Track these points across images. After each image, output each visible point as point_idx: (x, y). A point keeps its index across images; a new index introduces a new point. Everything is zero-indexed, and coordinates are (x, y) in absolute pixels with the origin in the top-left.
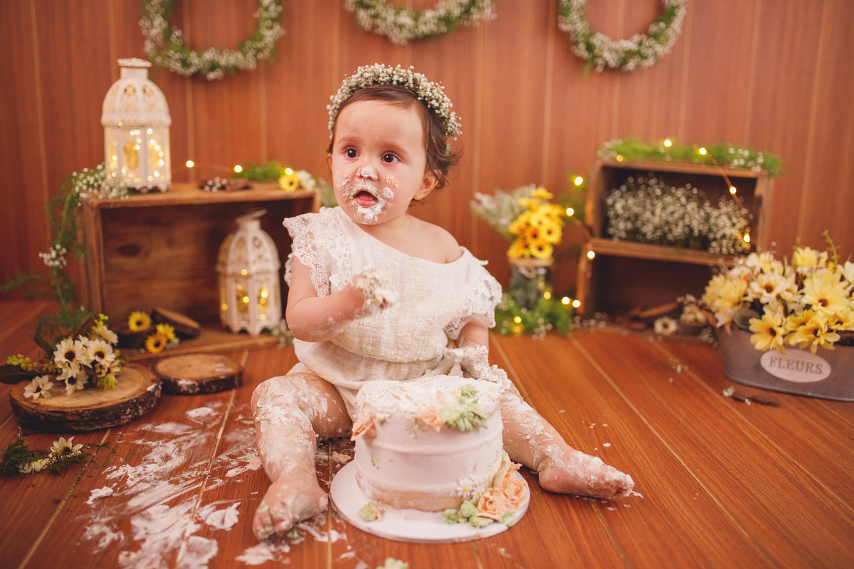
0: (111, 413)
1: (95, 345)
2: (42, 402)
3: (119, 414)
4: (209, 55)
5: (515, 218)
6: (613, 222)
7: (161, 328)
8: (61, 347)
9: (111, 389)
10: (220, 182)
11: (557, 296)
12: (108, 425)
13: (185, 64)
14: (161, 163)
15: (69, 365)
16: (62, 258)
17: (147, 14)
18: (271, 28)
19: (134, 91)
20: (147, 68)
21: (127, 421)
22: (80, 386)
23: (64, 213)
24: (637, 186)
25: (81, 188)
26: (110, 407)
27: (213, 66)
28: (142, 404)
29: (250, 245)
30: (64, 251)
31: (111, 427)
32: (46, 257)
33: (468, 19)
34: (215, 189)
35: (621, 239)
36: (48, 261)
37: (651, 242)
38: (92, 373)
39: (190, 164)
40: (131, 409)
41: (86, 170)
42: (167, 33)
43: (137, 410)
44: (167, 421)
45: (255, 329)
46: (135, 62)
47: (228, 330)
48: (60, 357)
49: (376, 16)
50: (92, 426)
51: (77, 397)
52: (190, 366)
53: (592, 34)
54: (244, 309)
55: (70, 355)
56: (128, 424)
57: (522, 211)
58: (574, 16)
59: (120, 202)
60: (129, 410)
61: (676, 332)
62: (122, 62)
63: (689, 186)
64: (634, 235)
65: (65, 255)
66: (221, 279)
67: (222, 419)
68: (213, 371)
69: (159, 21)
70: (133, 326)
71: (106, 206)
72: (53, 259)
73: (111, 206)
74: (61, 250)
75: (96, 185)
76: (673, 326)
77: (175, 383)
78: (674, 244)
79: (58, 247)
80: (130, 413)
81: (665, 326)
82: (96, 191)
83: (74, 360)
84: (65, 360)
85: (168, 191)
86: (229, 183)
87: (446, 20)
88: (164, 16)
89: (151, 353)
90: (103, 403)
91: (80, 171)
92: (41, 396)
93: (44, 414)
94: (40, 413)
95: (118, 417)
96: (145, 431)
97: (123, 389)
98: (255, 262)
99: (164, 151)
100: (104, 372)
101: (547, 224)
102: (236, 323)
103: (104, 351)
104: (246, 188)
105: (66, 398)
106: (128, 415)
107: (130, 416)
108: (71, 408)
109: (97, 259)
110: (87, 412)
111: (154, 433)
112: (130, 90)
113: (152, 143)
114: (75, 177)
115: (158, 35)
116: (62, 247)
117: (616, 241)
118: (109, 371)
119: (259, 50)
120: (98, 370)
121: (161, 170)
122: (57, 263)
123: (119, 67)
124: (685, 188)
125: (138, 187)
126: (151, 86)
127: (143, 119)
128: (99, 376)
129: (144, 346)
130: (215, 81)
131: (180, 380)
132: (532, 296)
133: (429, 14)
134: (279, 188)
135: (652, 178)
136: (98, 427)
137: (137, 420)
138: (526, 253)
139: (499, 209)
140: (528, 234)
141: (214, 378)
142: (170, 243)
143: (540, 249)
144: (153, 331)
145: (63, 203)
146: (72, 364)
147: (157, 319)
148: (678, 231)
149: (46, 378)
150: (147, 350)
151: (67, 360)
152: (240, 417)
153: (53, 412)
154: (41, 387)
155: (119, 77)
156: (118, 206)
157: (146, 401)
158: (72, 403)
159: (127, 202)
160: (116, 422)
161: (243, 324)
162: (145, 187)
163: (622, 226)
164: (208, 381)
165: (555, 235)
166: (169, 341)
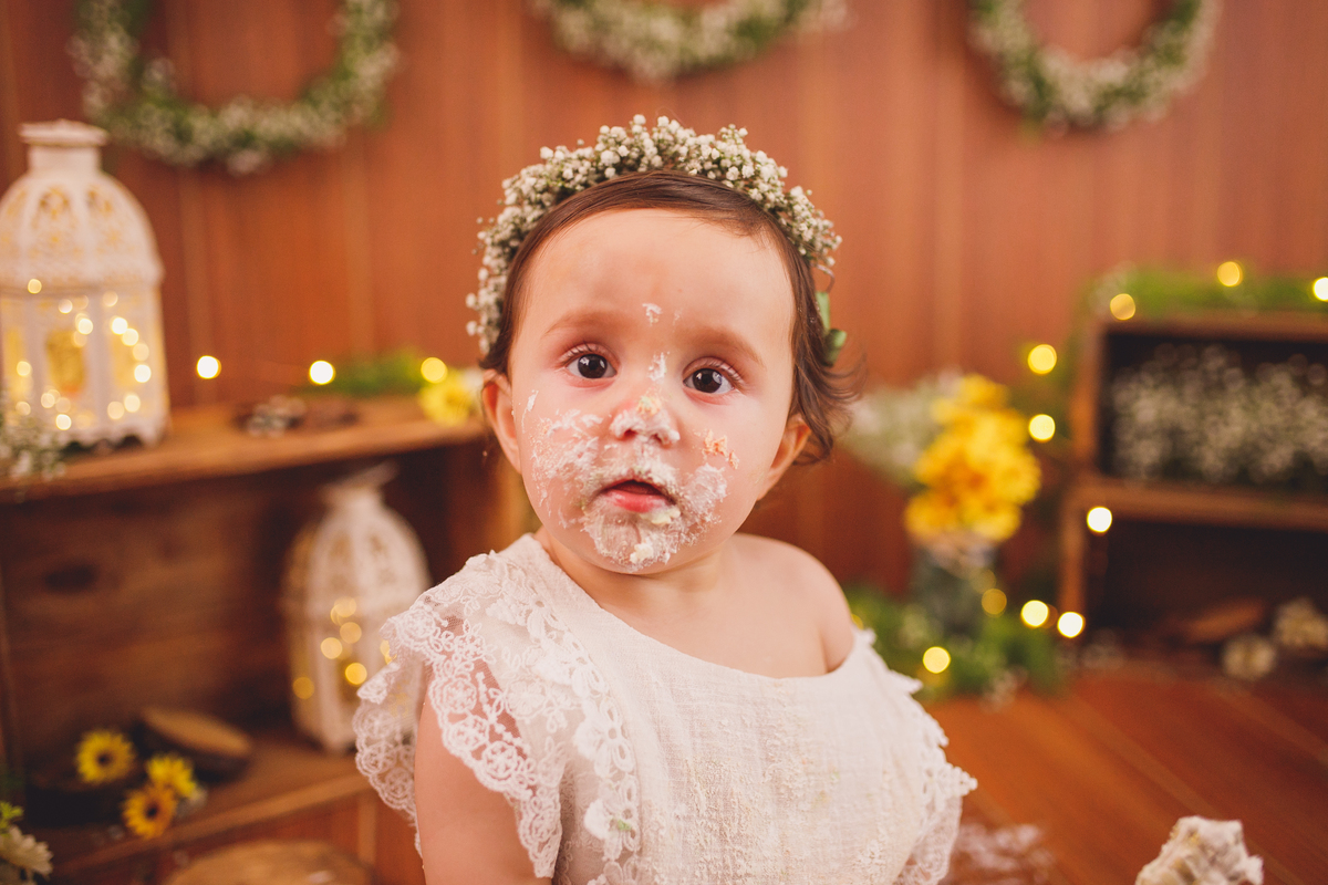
4: (235, 117)
5: (926, 445)
7: (160, 769)
14: (141, 374)
19: (66, 203)
20: (96, 145)
27: (245, 140)
29: (360, 552)
34: (275, 429)
37: (1212, 485)
39: (206, 368)
42: (136, 71)
46: (65, 131)
49: (598, 25)
53: (1041, 48)
62: (33, 132)
64: (1177, 468)
66: (294, 630)
69: (116, 40)
70: (89, 769)
81: (1248, 658)
85: (165, 438)
86: (307, 412)
87: (749, 29)
89: (138, 837)
99: (147, 343)
104: (349, 420)
112: (55, 202)
113: (119, 327)
121: (142, 391)
123: (25, 148)
125: (88, 438)
126: (111, 191)
127: (91, 270)
129: (117, 818)
130: (250, 174)
132: (963, 608)
134: (421, 415)
135: (1210, 352)
139: (891, 427)
140: (960, 480)
142: (170, 551)
143: (990, 509)
144: (138, 779)
147: (148, 743)
150: (127, 830)
155: (23, 168)
162: (105, 438)
165: (1022, 481)
166: (182, 799)
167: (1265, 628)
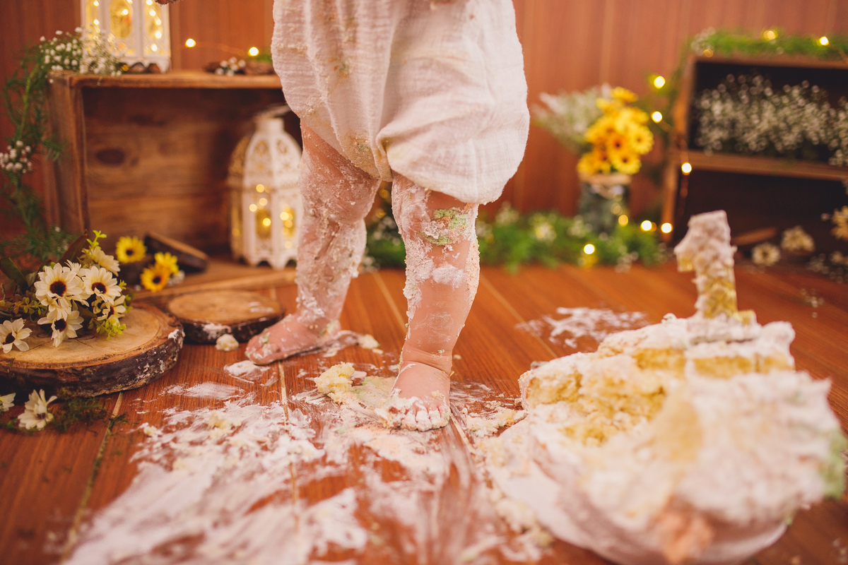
0: (123, 371)
1: (93, 274)
2: (17, 356)
3: (135, 372)
5: (592, 123)
6: (704, 131)
7: (160, 258)
8: (46, 275)
9: (115, 336)
10: (237, 63)
11: (636, 219)
12: (119, 388)
14: (158, 34)
15: (57, 301)
16: (25, 160)
21: (144, 381)
22: (71, 331)
23: (25, 98)
24: (738, 85)
26: (122, 362)
28: (164, 357)
29: (273, 150)
30: (28, 149)
31: (123, 391)
32: (3, 157)
34: (230, 74)
35: (714, 151)
36: (6, 164)
37: (754, 154)
38: (87, 313)
39: (190, 43)
40: (150, 365)
41: (59, 33)
43: (158, 367)
44: (201, 380)
45: (279, 261)
47: (243, 262)
48: (42, 290)
50: (95, 391)
51: (69, 349)
52: (214, 305)
54: (265, 235)
55: (58, 288)
56: (145, 385)
57: (601, 115)
59: (112, 80)
60: (148, 366)
61: (779, 263)
63: (805, 84)
64: (732, 146)
65: (28, 156)
66: (234, 195)
67: (279, 377)
68: (248, 312)
70: (122, 257)
71: (91, 85)
72: (10, 160)
73: (99, 84)
74: (23, 148)
76: (774, 255)
77: (200, 329)
78: (784, 155)
79: (19, 143)
80: (149, 369)
81: (765, 254)
83: (65, 295)
84: (51, 295)
85: (168, 72)
86: (247, 67)
89: (149, 291)
90: (109, 356)
91: (50, 35)
92: (14, 348)
93: (23, 375)
94: (16, 373)
95: (133, 377)
96: (174, 397)
97: (133, 336)
98: (281, 172)
99: (162, 19)
100: (106, 312)
101: (635, 130)
102: (254, 252)
103: (104, 283)
105: (52, 351)
106: (146, 373)
107: (149, 375)
108: (64, 365)
109: (77, 158)
110: (89, 370)
111: (188, 398)
114: (43, 43)
116: (26, 144)
117: (708, 153)
118: (112, 312)
120: (97, 311)
121: (159, 43)
122: (18, 166)
124: (801, 86)
125: (130, 63)
128: (99, 319)
129: (138, 281)
131: (206, 324)
132: (607, 220)
135: (756, 76)
136: (103, 391)
137: (158, 381)
138: (605, 167)
140: (610, 143)
141: (251, 320)
142: (165, 149)
143: (625, 160)
144: (151, 263)
145: (24, 86)
146: (63, 300)
147: (153, 246)
148: (790, 139)
149: (20, 323)
150: (143, 287)
151: (55, 295)
152: (302, 373)
153: (37, 370)
154: (14, 335)
156: (106, 85)
157: (168, 353)
158: (65, 357)
159: (118, 81)
160: (130, 383)
161: (264, 254)
162: (140, 64)
163: (716, 135)
164: (244, 324)
165: (645, 143)
166: (172, 276)
167: (776, 241)
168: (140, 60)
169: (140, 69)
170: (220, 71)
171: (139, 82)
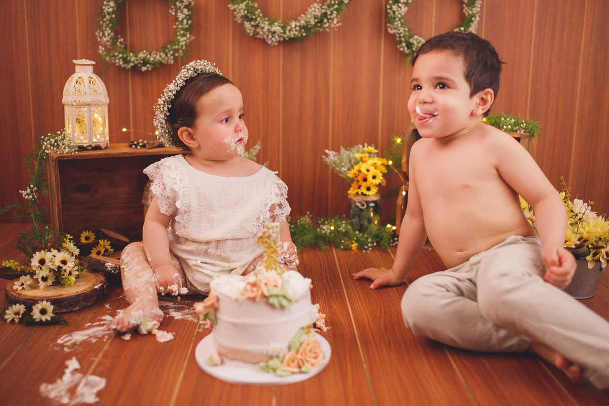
1: (61, 256)
4: (141, 55)
5: (351, 167)
7: (101, 242)
8: (36, 256)
10: (143, 142)
11: (383, 223)
13: (126, 61)
15: (40, 268)
16: (34, 194)
17: (100, 27)
18: (185, 35)
19: (83, 81)
20: (92, 65)
22: (50, 283)
25: (46, 146)
26: (65, 298)
27: (145, 62)
30: (36, 188)
32: (24, 193)
33: (321, 27)
34: (139, 147)
36: (25, 196)
38: (58, 274)
39: (124, 130)
41: (49, 134)
42: (114, 40)
46: (84, 61)
48: (35, 263)
49: (257, 26)
51: (47, 291)
53: (411, 36)
55: (42, 262)
57: (357, 163)
58: (398, 23)
59: (73, 156)
65: (36, 191)
69: (108, 31)
70: (83, 240)
71: (62, 159)
72: (28, 194)
73: (65, 159)
74: (34, 188)
75: (56, 144)
79: (32, 186)
82: (55, 149)
83: (45, 265)
84: (38, 265)
85: (106, 148)
86: (147, 143)
87: (306, 28)
88: (111, 28)
89: (94, 259)
91: (46, 135)
93: (21, 301)
97: (80, 286)
99: (103, 121)
100: (67, 274)
101: (373, 171)
103: (67, 260)
105: (39, 291)
109: (56, 194)
112: (80, 81)
113: (96, 116)
114: (42, 139)
115: (108, 41)
116: (35, 186)
118: (70, 274)
119: (176, 51)
121: (102, 134)
122: (31, 197)
123: (74, 65)
125: (85, 146)
126: (95, 76)
127: (88, 100)
128: (63, 277)
130: (147, 71)
132: (365, 223)
133: (293, 24)
138: (360, 192)
139: (342, 160)
140: (360, 178)
142: (112, 184)
143: (368, 189)
144: (96, 244)
146: (43, 268)
147: (100, 236)
149: (28, 277)
151: (40, 265)
154: (24, 282)
155: (74, 72)
156: (70, 158)
158: (42, 294)
159: (76, 156)
162: (91, 146)
165: (379, 179)
166: (106, 250)
168: (91, 144)
169: (91, 148)
170: (134, 146)
171: (87, 156)
